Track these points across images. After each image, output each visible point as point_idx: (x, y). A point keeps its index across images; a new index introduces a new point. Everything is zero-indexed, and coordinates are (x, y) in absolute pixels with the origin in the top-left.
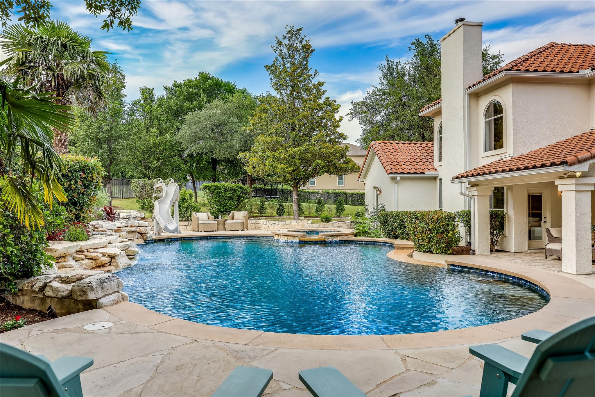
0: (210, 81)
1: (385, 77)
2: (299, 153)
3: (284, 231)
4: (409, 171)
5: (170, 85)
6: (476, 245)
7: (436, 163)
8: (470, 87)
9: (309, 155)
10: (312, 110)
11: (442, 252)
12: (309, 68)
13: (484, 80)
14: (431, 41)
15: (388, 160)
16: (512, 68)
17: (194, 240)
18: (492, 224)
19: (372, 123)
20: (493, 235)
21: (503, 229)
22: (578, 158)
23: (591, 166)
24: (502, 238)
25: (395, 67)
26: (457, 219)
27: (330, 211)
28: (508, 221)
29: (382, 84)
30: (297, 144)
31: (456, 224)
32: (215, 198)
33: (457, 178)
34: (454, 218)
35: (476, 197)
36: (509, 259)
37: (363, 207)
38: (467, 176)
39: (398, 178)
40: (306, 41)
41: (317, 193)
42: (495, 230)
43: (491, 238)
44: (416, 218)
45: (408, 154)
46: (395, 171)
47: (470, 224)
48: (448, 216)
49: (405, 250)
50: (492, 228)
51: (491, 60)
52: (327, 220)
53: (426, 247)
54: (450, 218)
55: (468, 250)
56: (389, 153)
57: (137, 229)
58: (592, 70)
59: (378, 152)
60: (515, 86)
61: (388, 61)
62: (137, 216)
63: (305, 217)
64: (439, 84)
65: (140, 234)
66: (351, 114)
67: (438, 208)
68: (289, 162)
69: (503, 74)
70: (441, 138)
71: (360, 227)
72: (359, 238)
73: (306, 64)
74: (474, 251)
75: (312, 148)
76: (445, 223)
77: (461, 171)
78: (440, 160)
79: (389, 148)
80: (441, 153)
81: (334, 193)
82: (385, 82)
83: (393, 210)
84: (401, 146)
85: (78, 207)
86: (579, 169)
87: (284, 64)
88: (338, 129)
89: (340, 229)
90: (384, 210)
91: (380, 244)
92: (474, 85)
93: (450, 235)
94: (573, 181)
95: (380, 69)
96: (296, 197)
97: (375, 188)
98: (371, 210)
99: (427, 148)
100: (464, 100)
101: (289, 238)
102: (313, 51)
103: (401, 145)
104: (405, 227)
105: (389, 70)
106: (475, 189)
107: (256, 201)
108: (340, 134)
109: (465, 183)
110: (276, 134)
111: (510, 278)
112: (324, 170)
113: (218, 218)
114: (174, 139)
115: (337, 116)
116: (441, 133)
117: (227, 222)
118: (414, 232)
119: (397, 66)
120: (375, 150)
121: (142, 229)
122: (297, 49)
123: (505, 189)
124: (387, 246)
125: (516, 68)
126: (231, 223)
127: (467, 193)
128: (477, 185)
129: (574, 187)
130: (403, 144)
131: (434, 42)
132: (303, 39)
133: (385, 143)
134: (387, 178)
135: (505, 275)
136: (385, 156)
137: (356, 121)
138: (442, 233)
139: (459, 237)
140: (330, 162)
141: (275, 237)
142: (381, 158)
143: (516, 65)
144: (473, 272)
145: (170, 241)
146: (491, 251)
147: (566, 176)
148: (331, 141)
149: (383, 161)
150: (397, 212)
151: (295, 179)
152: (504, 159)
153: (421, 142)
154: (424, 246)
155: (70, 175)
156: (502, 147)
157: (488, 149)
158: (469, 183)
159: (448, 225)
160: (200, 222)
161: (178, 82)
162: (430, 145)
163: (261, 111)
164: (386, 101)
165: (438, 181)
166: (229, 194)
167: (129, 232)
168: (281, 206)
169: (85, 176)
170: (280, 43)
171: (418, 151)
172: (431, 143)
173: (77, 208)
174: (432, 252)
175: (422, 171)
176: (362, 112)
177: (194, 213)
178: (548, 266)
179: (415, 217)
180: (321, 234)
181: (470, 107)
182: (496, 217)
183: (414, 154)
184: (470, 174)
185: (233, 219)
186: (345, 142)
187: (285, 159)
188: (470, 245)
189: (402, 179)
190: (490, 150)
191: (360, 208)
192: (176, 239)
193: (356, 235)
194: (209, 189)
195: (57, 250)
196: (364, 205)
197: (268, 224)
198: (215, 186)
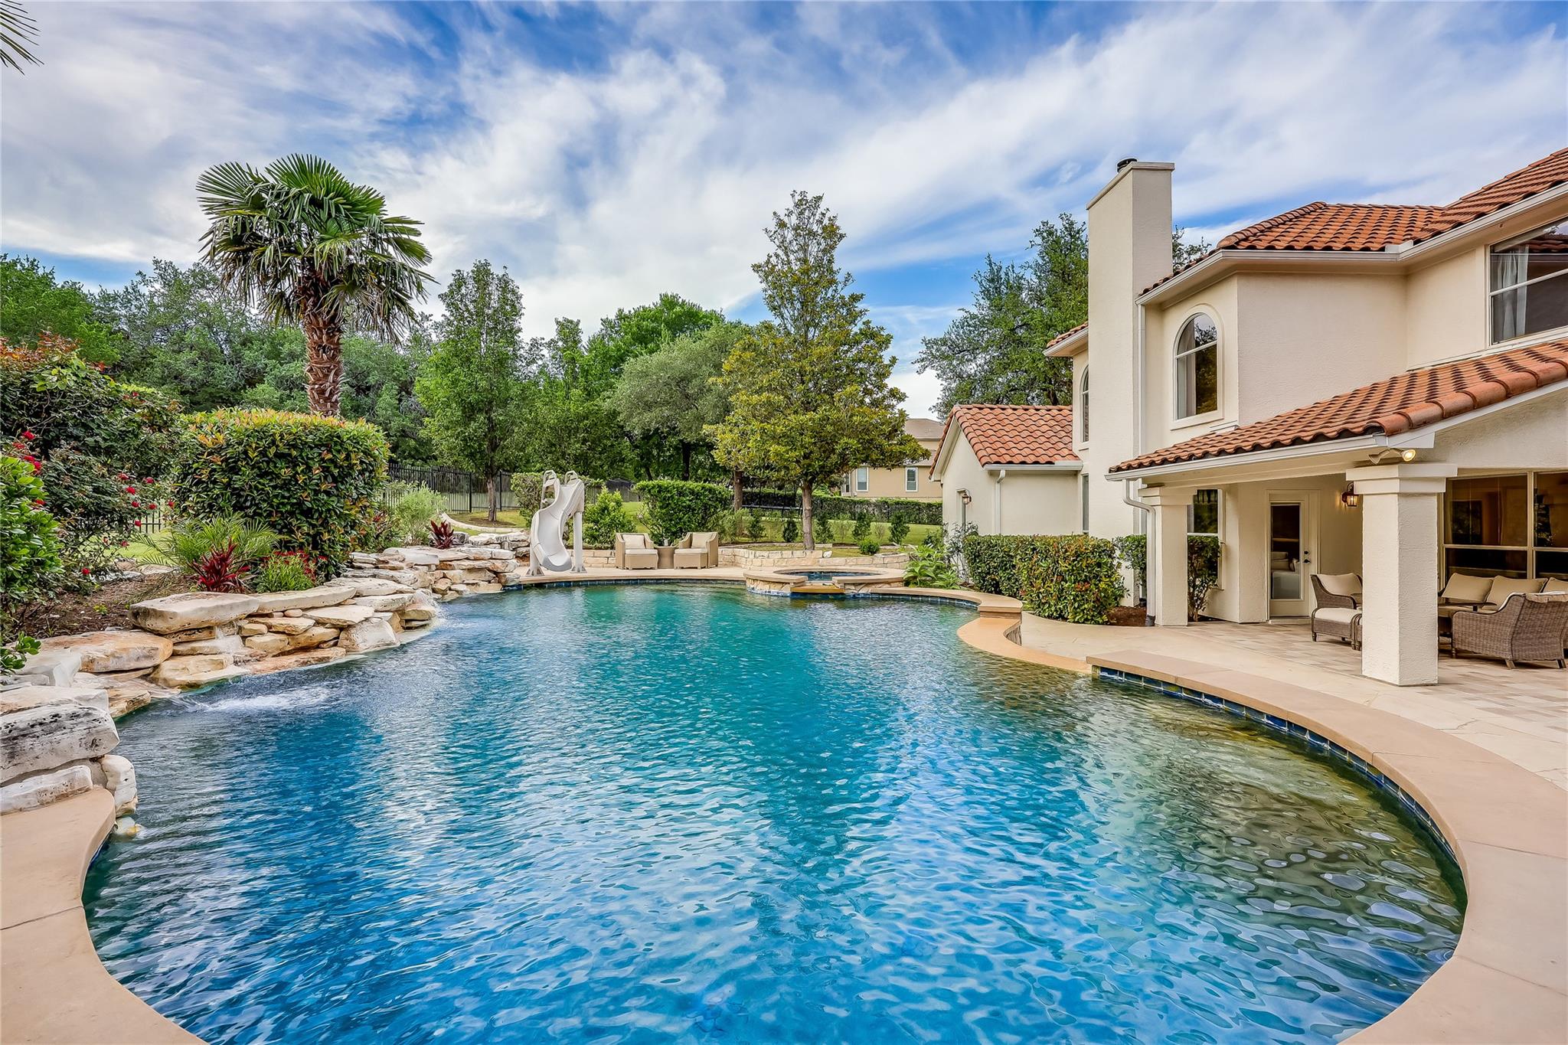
0: (678, 309)
1: (986, 294)
2: (810, 423)
3: (769, 573)
4: (1023, 459)
5: (612, 317)
6: (1156, 607)
7: (1077, 444)
8: (1146, 291)
9: (829, 428)
10: (837, 343)
11: (1087, 620)
12: (835, 269)
13: (1176, 273)
14: (1072, 224)
15: (982, 439)
16: (1237, 243)
17: (623, 585)
18: (1192, 564)
19: (960, 376)
20: (1194, 587)
21: (1216, 575)
22: (1408, 418)
23: (1440, 437)
24: (1214, 594)
25: (1003, 276)
26: (1118, 553)
27: (880, 535)
28: (1227, 558)
29: (979, 305)
30: (808, 406)
31: (1115, 563)
32: (661, 507)
33: (1119, 469)
34: (1112, 551)
35: (1159, 509)
36: (1231, 638)
37: (938, 527)
38: (1141, 465)
39: (1003, 473)
40: (830, 219)
41: (868, 503)
42: (1198, 576)
43: (1189, 593)
44: (1034, 549)
45: (1023, 427)
46: (997, 459)
47: (1145, 564)
48: (1099, 546)
49: (1002, 620)
50: (1193, 571)
51: (1185, 255)
52: (871, 550)
53: (1053, 609)
54: (1105, 550)
55: (1139, 617)
56: (987, 427)
57: (488, 564)
58: (1415, 243)
59: (964, 426)
60: (1244, 281)
61: (990, 264)
62: (520, 538)
63: (834, 545)
64: (1085, 302)
65: (496, 573)
66: (922, 360)
67: (1080, 531)
68: (792, 443)
69: (1219, 255)
70: (1087, 396)
71: (917, 566)
72: (913, 589)
73: (830, 261)
74: (1153, 619)
75: (834, 415)
76: (1092, 561)
77: (1129, 457)
78: (1086, 438)
79: (987, 417)
80: (1086, 426)
81: (897, 503)
82: (986, 303)
83: (992, 534)
84: (1009, 413)
85: (317, 519)
86: (1409, 444)
87: (789, 262)
88: (886, 381)
89: (881, 570)
90: (976, 533)
91: (953, 604)
92: (1156, 285)
93: (1102, 585)
94: (1394, 471)
95: (976, 279)
96: (809, 508)
97: (960, 492)
98: (951, 533)
99: (1060, 418)
100: (1135, 318)
101: (772, 586)
102: (842, 236)
103: (1011, 411)
104: (1014, 566)
105: (992, 281)
106: (1156, 491)
107: (745, 516)
108: (892, 390)
109: (1135, 479)
110: (770, 389)
111: (1265, 720)
112: (858, 456)
113: (661, 544)
114: (606, 405)
115: (886, 356)
116: (1086, 386)
117: (676, 551)
118: (1029, 578)
119: (1007, 274)
120: (960, 421)
121: (498, 563)
122: (812, 234)
123: (1220, 492)
124: (967, 609)
125: (1247, 244)
126: (686, 555)
127: (1140, 500)
128: (1160, 485)
129: (1395, 486)
130: (1015, 409)
131: (1076, 227)
132: (823, 214)
133: (980, 409)
134: (982, 472)
135: (1248, 709)
136: (980, 433)
137: (930, 373)
138: (1085, 581)
139: (1122, 588)
140: (871, 441)
141: (749, 584)
142: (970, 436)
143: (1246, 239)
144: (1160, 691)
145: (567, 586)
146: (1190, 619)
147: (1376, 461)
148: (875, 403)
149: (973, 442)
150: (998, 537)
151: (806, 474)
152: (1218, 433)
153: (1049, 407)
154: (1049, 607)
155: (294, 453)
156: (1213, 407)
157: (1184, 412)
158: (1145, 480)
159: (1099, 565)
160: (627, 552)
161: (626, 312)
162: (1066, 412)
163: (745, 349)
164: (986, 336)
165: (1080, 479)
166: (686, 500)
167: (471, 570)
168: (791, 524)
169: (330, 456)
170: (782, 225)
171: (1042, 422)
172: (1069, 408)
173: (314, 522)
174: (1065, 619)
175: (1049, 459)
176: (943, 357)
177: (618, 535)
178: (1323, 659)
179: (1030, 546)
180: (835, 579)
181: (1146, 329)
182: (1201, 549)
183: (1035, 428)
184: (1146, 461)
185: (690, 546)
186: (900, 406)
187: (784, 435)
188: (1145, 605)
189: (1009, 474)
190: (1188, 414)
191: (933, 529)
192: (577, 584)
193: (907, 583)
194: (649, 491)
195: (175, 614)
196: (939, 523)
197: (752, 556)
198: (659, 486)
